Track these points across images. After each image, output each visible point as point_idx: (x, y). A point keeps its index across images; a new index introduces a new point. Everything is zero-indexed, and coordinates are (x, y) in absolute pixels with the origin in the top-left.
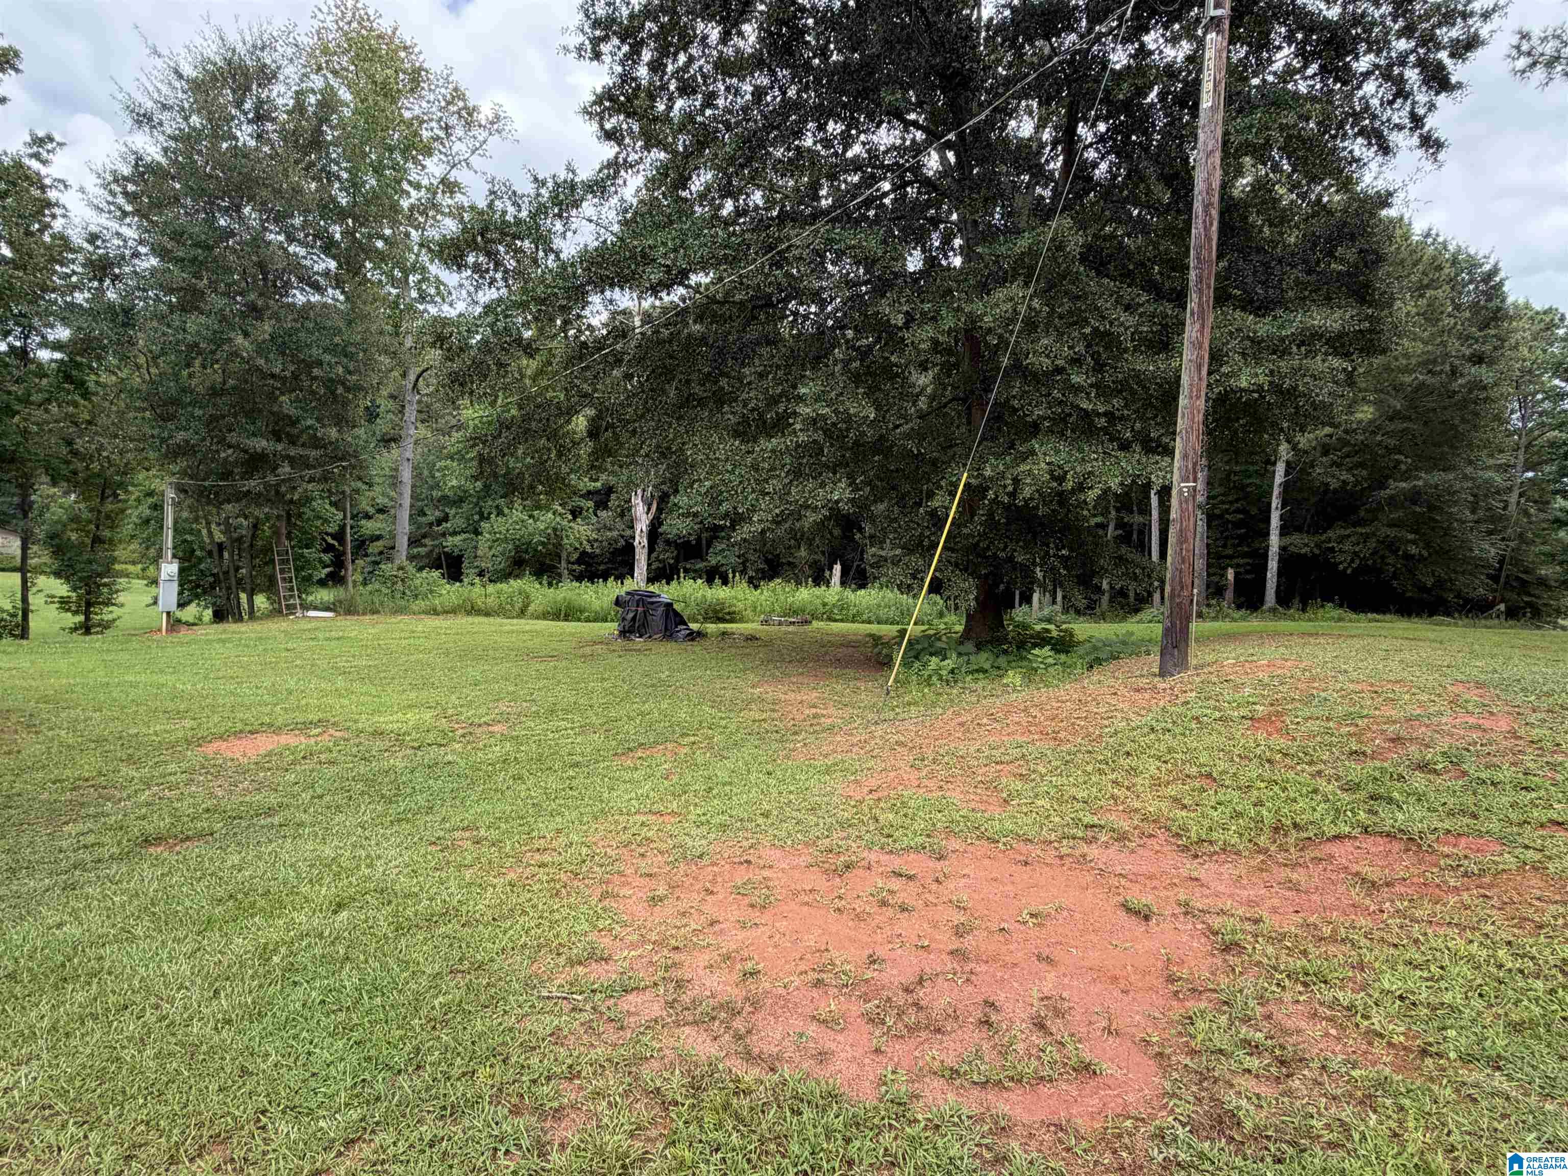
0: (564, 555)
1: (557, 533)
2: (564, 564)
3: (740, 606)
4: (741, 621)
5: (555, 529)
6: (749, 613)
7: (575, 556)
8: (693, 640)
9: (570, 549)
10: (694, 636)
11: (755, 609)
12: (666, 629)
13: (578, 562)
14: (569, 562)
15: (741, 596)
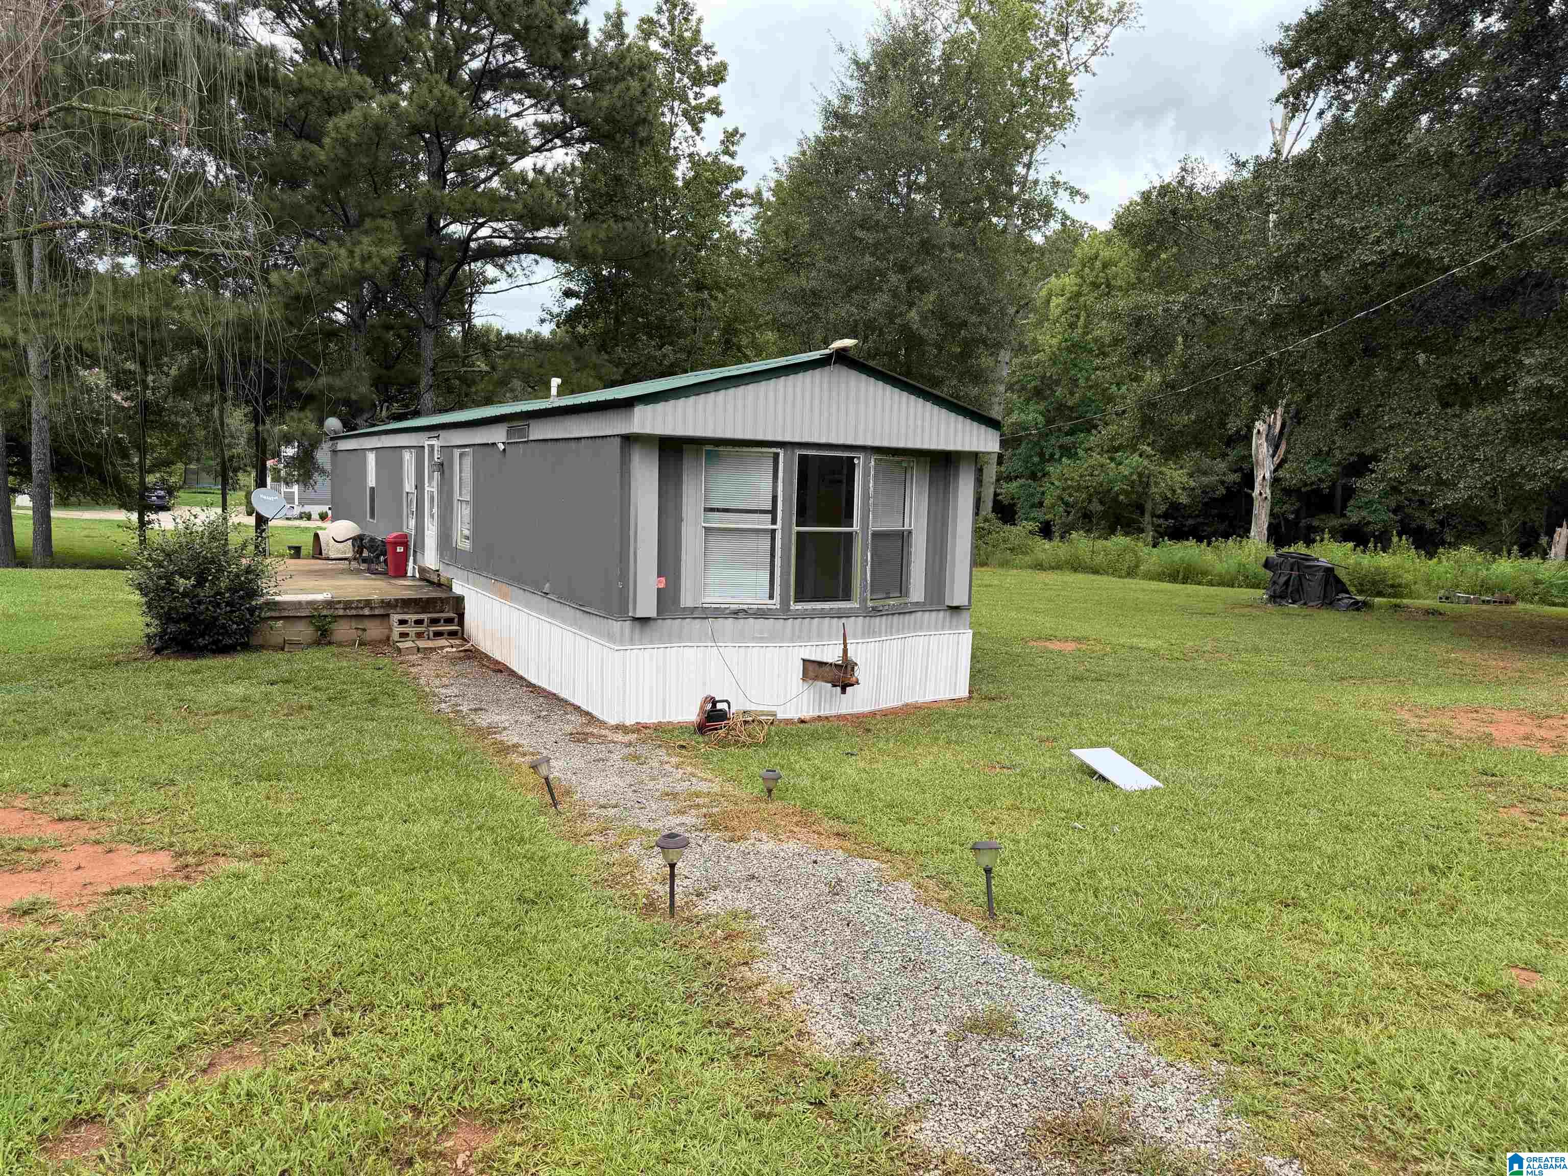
0: (1149, 506)
1: (1144, 480)
2: (1147, 517)
3: (1408, 577)
4: (1410, 595)
5: (1140, 475)
6: (1420, 588)
7: (1163, 508)
8: (1358, 609)
9: (1158, 498)
10: (1357, 606)
11: (1428, 582)
12: (1325, 597)
13: (1166, 516)
14: (1153, 515)
15: (1408, 564)
